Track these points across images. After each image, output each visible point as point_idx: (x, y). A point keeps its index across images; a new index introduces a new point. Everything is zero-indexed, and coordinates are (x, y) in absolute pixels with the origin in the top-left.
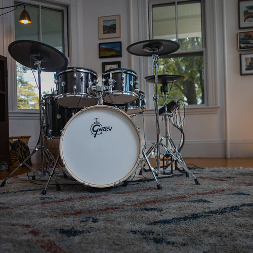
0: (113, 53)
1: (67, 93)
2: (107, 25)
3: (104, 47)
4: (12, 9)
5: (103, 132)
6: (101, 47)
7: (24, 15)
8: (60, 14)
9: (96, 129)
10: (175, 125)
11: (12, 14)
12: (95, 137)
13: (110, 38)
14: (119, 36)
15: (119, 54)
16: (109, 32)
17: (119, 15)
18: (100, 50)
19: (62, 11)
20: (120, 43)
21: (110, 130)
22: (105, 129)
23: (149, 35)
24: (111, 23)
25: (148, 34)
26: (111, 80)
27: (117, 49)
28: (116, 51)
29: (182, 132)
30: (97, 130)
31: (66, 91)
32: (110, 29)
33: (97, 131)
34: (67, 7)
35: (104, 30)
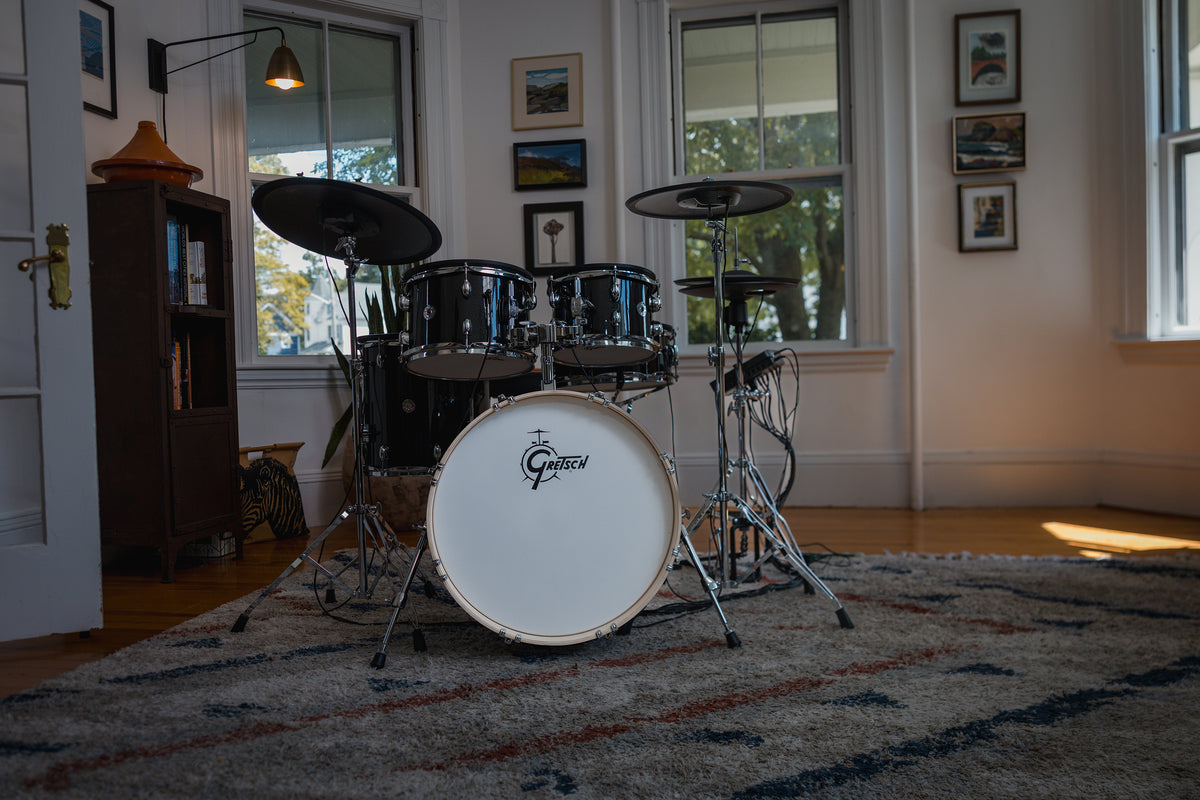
0: (560, 175)
1: (440, 345)
2: (541, 84)
3: (529, 154)
4: (238, 41)
5: (560, 473)
6: (520, 155)
7: (282, 63)
8: (389, 46)
9: (537, 463)
10: (765, 426)
11: (239, 57)
12: (535, 487)
13: (549, 128)
14: (577, 122)
15: (578, 179)
16: (545, 109)
17: (579, 55)
18: (519, 165)
19: (395, 39)
20: (582, 142)
21: (583, 465)
22: (565, 463)
23: (673, 120)
24: (554, 79)
25: (670, 116)
26: (578, 302)
27: (572, 162)
28: (569, 168)
29: (788, 447)
30: (540, 465)
31: (435, 338)
32: (550, 97)
33: (540, 471)
34: (413, 26)
35: (529, 102)
